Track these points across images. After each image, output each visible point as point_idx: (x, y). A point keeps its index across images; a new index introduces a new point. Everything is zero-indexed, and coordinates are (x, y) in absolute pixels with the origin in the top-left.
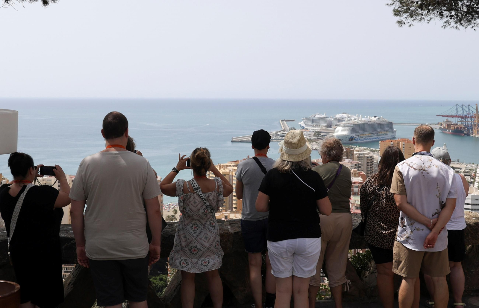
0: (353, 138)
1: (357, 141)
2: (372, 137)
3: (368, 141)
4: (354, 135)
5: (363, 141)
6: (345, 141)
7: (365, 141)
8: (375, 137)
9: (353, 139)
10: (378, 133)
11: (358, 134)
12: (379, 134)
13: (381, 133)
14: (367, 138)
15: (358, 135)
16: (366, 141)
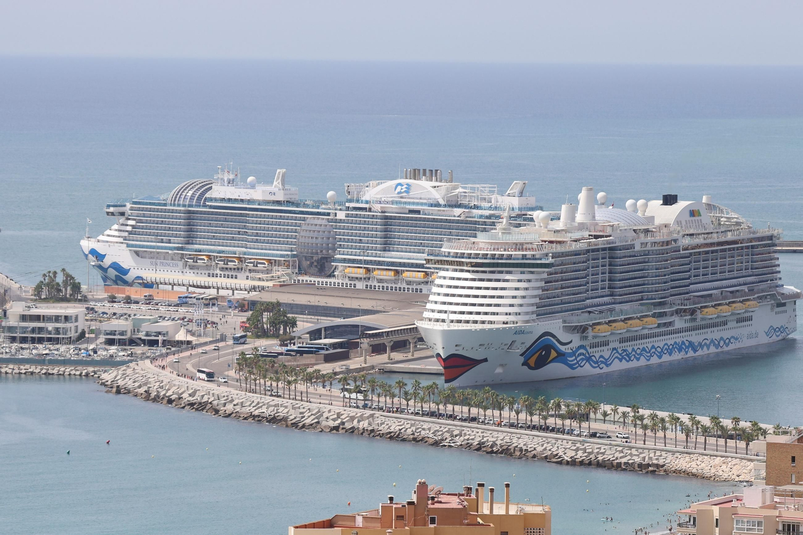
0: (548, 348)
1: (571, 367)
2: (659, 342)
3: (634, 364)
4: (555, 326)
5: (606, 370)
6: (499, 370)
7: (618, 366)
8: (678, 339)
9: (548, 354)
10: (693, 312)
11: (582, 319)
12: (699, 315)
13: (711, 313)
14: (629, 346)
15: (582, 330)
16: (624, 365)
